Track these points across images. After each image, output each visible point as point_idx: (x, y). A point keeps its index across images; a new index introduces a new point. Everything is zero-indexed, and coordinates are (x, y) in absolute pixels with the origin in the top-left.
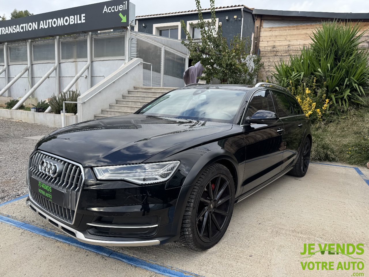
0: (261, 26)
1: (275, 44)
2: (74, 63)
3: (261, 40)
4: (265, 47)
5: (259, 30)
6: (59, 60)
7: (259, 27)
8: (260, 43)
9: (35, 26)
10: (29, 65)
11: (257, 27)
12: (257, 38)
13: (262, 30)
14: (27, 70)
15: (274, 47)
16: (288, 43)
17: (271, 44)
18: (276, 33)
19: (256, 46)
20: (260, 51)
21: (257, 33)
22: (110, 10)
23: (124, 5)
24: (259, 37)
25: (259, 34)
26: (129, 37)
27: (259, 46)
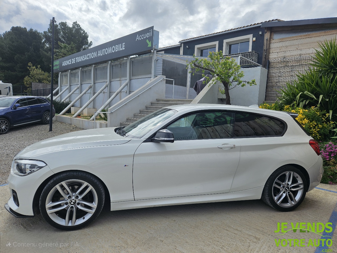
1: (285, 55)
2: (120, 81)
3: (271, 52)
4: (275, 58)
5: (268, 42)
6: (110, 80)
7: (269, 39)
8: (271, 54)
9: (95, 55)
10: (92, 84)
11: (267, 39)
12: (267, 50)
13: (272, 41)
14: (90, 87)
15: (284, 58)
16: (299, 52)
17: (281, 55)
18: (287, 43)
19: (265, 58)
20: (269, 63)
21: (267, 45)
22: (141, 37)
23: (150, 33)
24: (269, 48)
25: (269, 46)
26: (155, 59)
27: (269, 58)
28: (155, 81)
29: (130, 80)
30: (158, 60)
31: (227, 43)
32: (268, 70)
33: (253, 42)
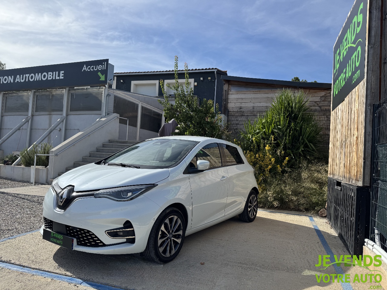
0: (228, 90)
1: (241, 106)
2: (49, 116)
3: (229, 102)
4: (233, 107)
5: (227, 93)
6: (33, 113)
7: (227, 91)
8: (229, 104)
9: (10, 79)
11: (226, 90)
12: (225, 100)
13: (230, 93)
15: (241, 108)
16: (252, 105)
17: (238, 105)
18: (242, 96)
19: (225, 107)
20: (228, 112)
21: (226, 95)
22: (89, 68)
23: (103, 65)
24: (228, 99)
25: (228, 96)
26: (107, 94)
27: (228, 107)
28: (108, 119)
29: (68, 115)
30: (110, 96)
31: (168, 83)
32: (228, 117)
33: (195, 86)
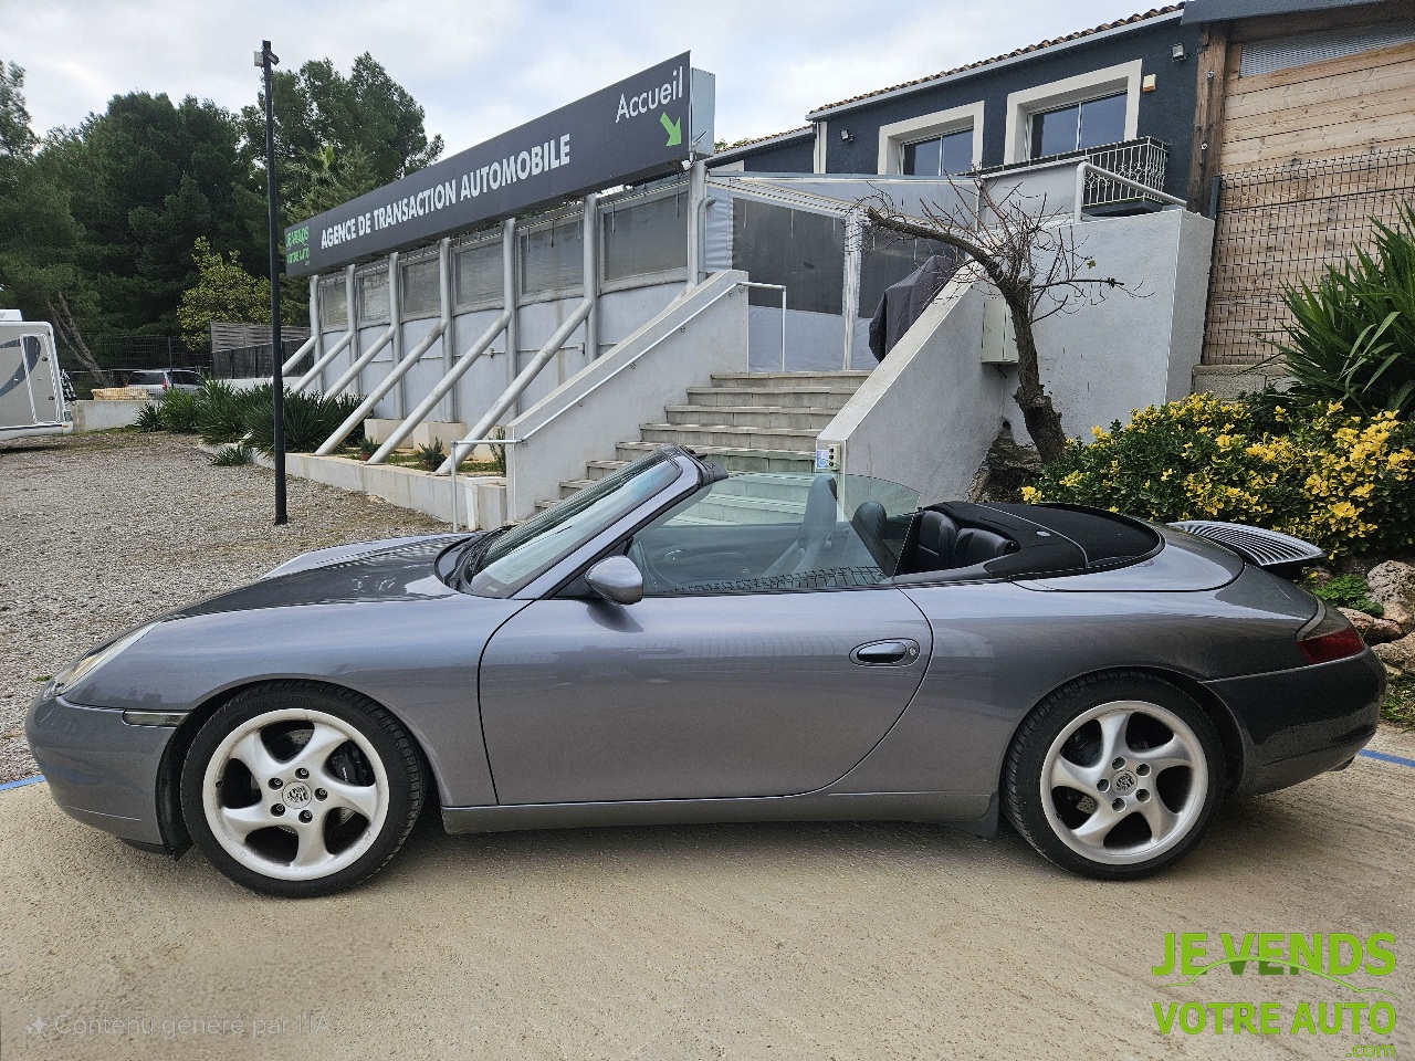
0: (1227, 72)
1: (1297, 147)
2: (555, 303)
3: (1230, 134)
4: (1248, 164)
5: (1217, 92)
6: (515, 299)
7: (1219, 78)
8: (1229, 147)
9: (449, 193)
10: (444, 320)
11: (1210, 80)
12: (1209, 130)
13: (1237, 87)
14: (438, 334)
15: (1294, 160)
16: (1365, 133)
17: (1283, 147)
18: (1309, 92)
19: (1203, 166)
20: (1221, 186)
21: (1209, 106)
24: (1223, 120)
25: (1223, 109)
26: (700, 199)
27: (1220, 165)
28: (702, 297)
29: (599, 296)
30: (714, 202)
31: (1023, 107)
32: (1217, 221)
33: (1145, 94)
